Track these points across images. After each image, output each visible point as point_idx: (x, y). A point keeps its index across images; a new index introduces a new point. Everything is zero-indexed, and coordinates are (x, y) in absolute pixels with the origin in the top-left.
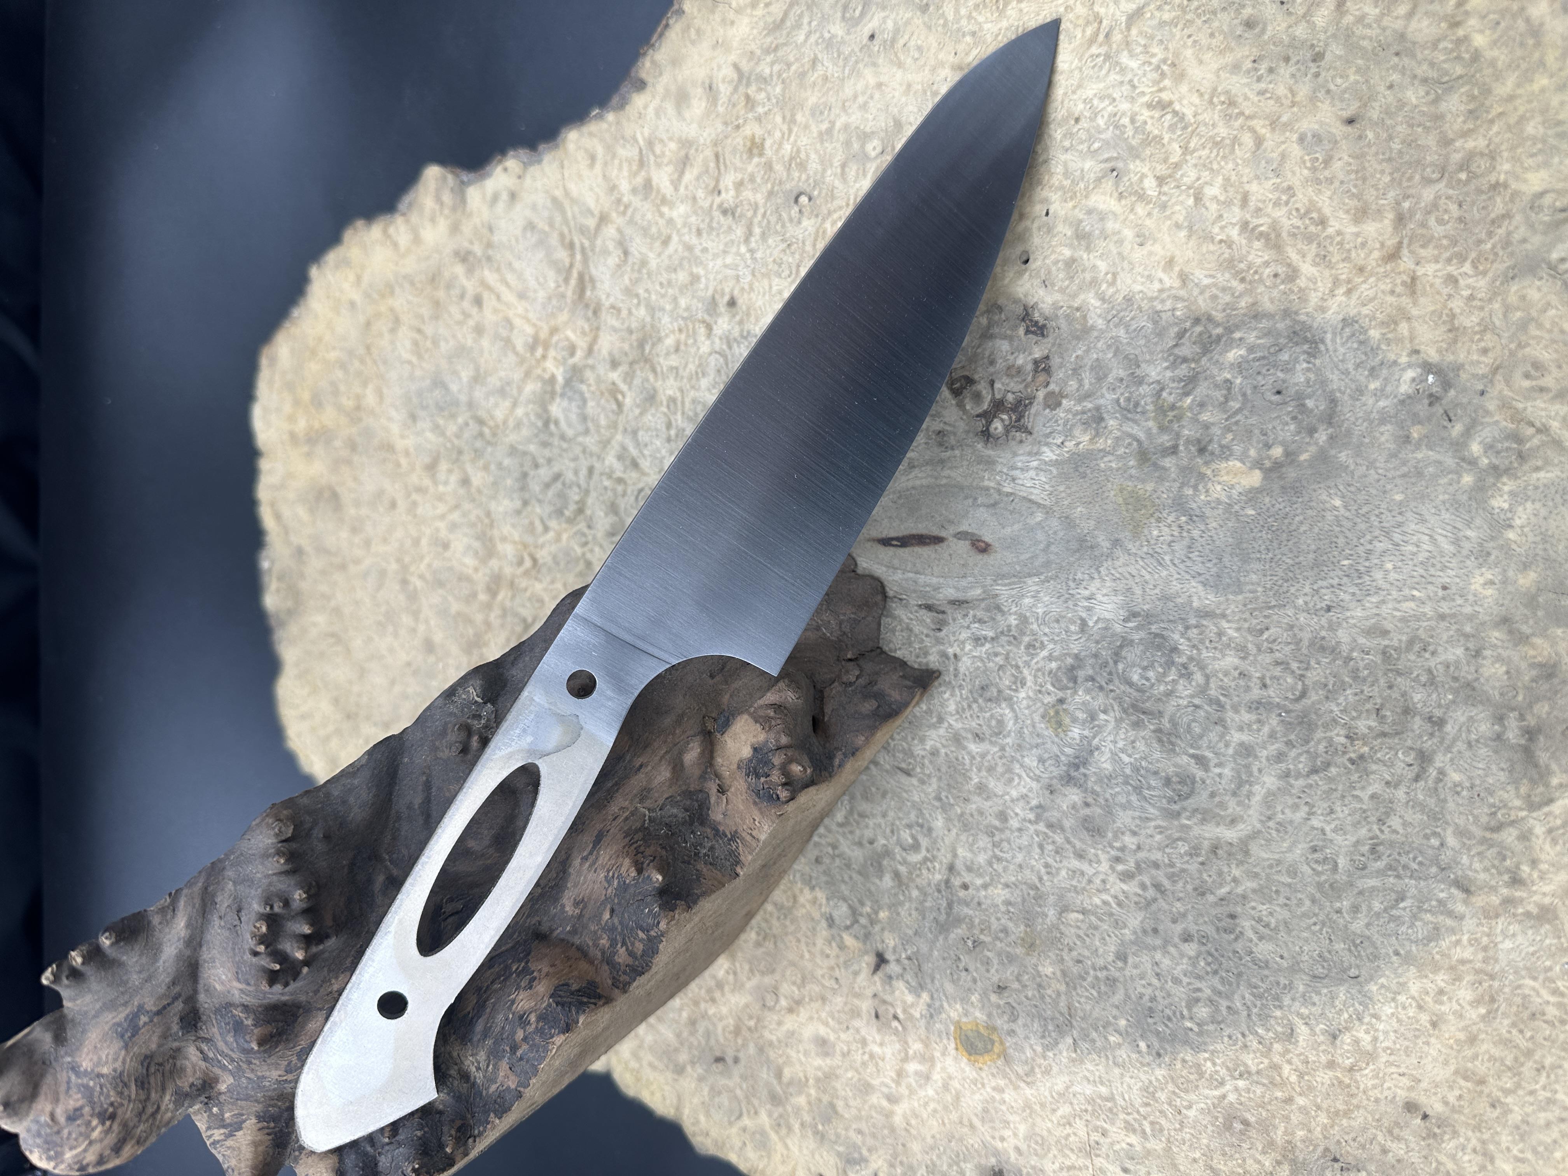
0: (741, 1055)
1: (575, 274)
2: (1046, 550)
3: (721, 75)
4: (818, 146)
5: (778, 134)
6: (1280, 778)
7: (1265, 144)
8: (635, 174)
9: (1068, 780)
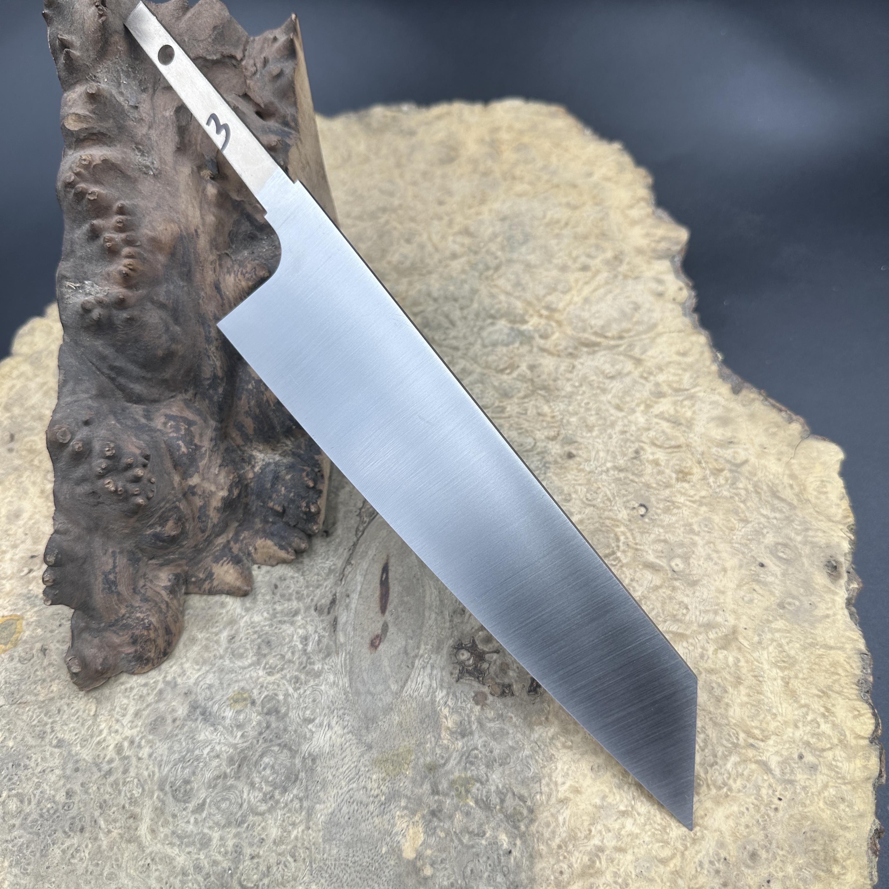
0: (14, 454)
1: (599, 340)
2: (369, 692)
3: (740, 450)
4: (681, 523)
5: (692, 493)
6: (183, 868)
7: (662, 867)
8: (669, 386)
9: (194, 707)
